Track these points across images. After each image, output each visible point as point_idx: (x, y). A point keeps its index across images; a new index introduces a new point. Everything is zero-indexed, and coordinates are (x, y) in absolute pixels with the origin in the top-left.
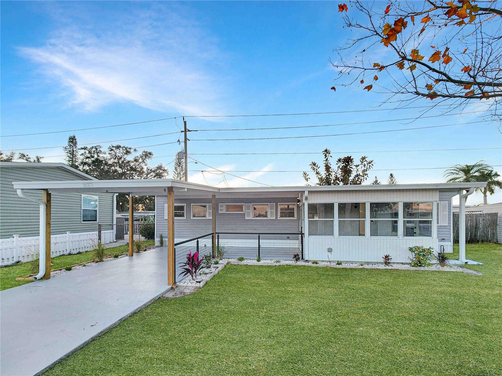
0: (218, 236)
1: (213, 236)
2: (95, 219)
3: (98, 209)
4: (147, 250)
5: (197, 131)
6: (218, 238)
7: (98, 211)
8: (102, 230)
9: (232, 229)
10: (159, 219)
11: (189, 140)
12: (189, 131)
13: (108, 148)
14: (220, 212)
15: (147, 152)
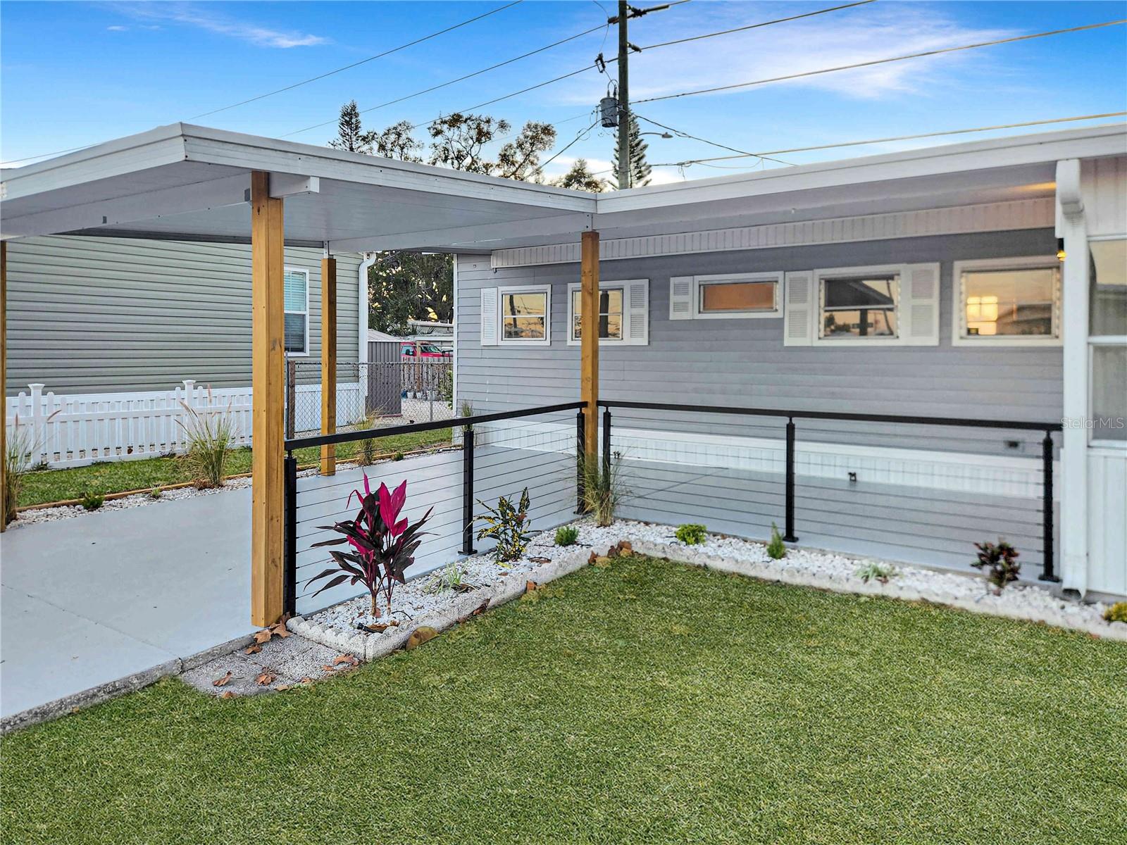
0: (607, 416)
1: (581, 418)
2: (296, 346)
3: (307, 313)
4: (405, 457)
5: (667, 7)
6: (607, 426)
7: (308, 318)
8: (296, 380)
9: (723, 392)
10: (465, 345)
11: (636, 49)
12: (638, 13)
13: (429, 129)
14: (673, 316)
15: (536, 127)
